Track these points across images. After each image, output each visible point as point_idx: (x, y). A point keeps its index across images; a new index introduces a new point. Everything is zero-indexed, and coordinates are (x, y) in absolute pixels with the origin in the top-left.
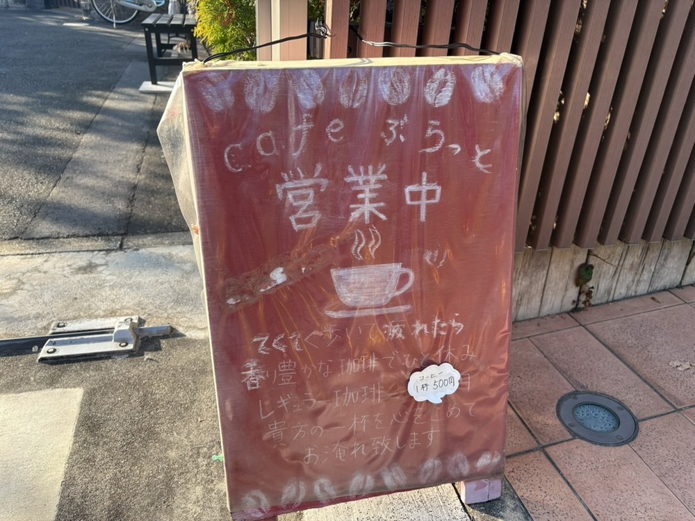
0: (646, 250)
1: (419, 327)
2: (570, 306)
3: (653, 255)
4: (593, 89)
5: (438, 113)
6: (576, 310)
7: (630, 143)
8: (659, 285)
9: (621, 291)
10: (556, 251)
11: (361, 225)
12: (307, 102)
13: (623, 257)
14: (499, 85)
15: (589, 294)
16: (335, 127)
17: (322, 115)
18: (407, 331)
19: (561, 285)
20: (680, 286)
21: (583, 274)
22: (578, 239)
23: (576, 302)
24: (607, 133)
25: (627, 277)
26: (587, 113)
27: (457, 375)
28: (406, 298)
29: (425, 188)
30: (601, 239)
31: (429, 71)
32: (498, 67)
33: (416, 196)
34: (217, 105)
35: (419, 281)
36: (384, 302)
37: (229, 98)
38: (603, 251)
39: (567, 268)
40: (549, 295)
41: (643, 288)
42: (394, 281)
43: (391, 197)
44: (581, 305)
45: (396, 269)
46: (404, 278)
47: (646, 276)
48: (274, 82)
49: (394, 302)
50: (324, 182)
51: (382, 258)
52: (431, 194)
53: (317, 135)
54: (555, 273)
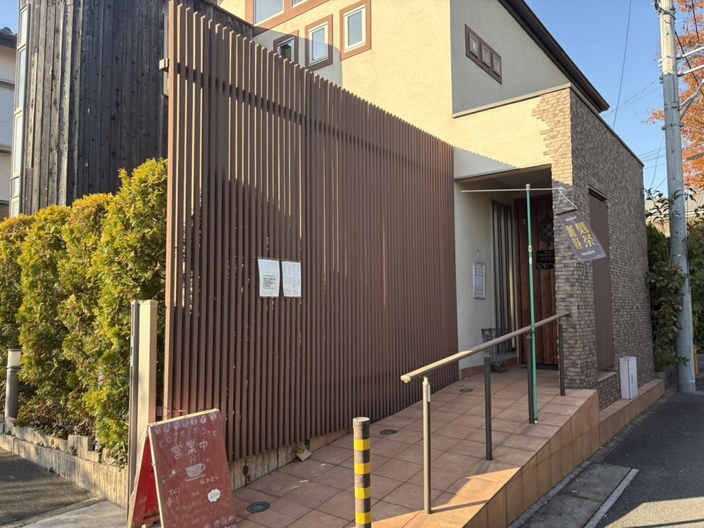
0: (263, 457)
1: (208, 480)
2: (244, 484)
3: (266, 458)
4: (234, 409)
5: (203, 425)
6: (246, 485)
7: (248, 422)
8: (271, 470)
9: (259, 475)
10: (235, 463)
11: (191, 454)
12: (176, 428)
13: (257, 461)
14: (216, 416)
15: (249, 477)
16: (183, 432)
17: (179, 430)
18: (205, 481)
19: (239, 476)
20: (278, 469)
21: (245, 470)
22: (241, 457)
23: (246, 482)
24: (241, 421)
25: (260, 469)
26: (234, 416)
27: (219, 492)
28: (204, 472)
29: (204, 442)
30: (248, 454)
31: (201, 416)
32: (215, 412)
33: (202, 445)
34: (158, 433)
35: (206, 467)
36: (198, 474)
37: (160, 431)
38: (249, 460)
39: (240, 469)
40: (236, 481)
41: (266, 472)
42: (200, 468)
43: (197, 447)
44: (248, 482)
45: (200, 465)
46: (202, 467)
47: (266, 467)
48: (169, 425)
49: (201, 474)
50: (182, 446)
51: (197, 463)
52: (205, 444)
53: (179, 435)
54: (236, 472)
